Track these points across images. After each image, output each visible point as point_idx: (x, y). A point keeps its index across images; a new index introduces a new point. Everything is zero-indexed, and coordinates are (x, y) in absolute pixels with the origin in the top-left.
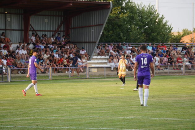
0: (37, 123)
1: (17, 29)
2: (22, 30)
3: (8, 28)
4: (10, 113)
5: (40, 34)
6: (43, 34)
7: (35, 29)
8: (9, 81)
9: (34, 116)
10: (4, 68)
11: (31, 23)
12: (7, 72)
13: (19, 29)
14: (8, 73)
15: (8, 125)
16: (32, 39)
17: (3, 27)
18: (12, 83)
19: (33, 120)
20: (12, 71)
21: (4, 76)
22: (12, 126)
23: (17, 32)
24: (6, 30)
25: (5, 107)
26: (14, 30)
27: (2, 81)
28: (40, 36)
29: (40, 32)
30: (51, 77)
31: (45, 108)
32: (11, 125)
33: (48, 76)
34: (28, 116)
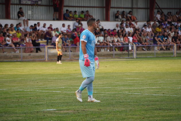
0: (164, 92)
1: (143, 7)
2: (147, 8)
3: (134, 6)
4: (136, 83)
5: (165, 12)
7: (160, 7)
8: (135, 57)
9: (160, 86)
11: (156, 1)
12: (132, 49)
13: (145, 7)
14: (134, 50)
15: (136, 93)
16: (157, 17)
17: (130, 6)
18: (137, 59)
19: (159, 89)
22: (140, 94)
23: (143, 10)
24: (132, 8)
25: (132, 78)
26: (140, 8)
27: (129, 56)
29: (165, 10)
30: (175, 53)
31: (170, 80)
32: (138, 92)
33: (173, 53)
34: (154, 86)
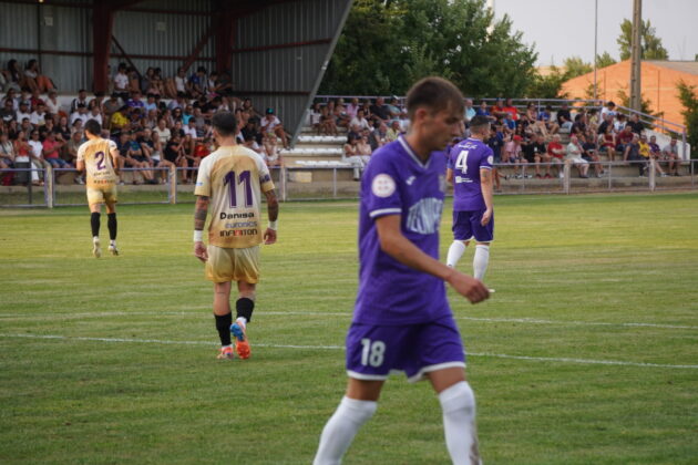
0: (134, 330)
1: (74, 49)
2: (88, 55)
3: (47, 46)
4: (52, 297)
5: (142, 66)
6: (152, 65)
7: (127, 52)
8: (50, 205)
9: (125, 309)
10: (37, 165)
11: (114, 34)
12: (42, 179)
13: (80, 50)
14: (48, 182)
15: (48, 333)
16: (117, 80)
17: (32, 45)
18: (58, 212)
19: (123, 319)
20: (58, 176)
21: (35, 189)
22: (61, 337)
23: (73, 59)
24: (39, 52)
25: (39, 281)
26: (64, 53)
27: (30, 202)
28: (142, 74)
29: (142, 61)
30: (174, 194)
31: (156, 286)
32: (56, 333)
33: (165, 194)
34: (106, 310)
